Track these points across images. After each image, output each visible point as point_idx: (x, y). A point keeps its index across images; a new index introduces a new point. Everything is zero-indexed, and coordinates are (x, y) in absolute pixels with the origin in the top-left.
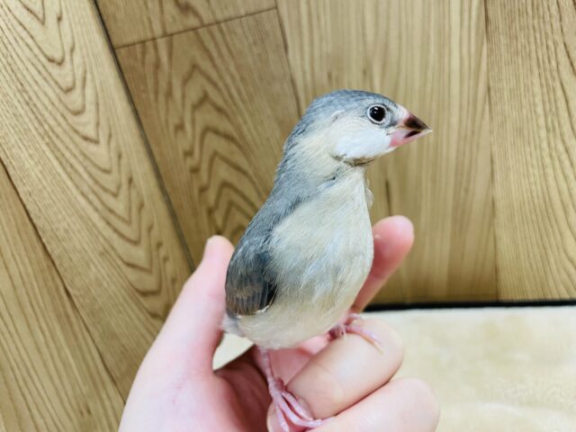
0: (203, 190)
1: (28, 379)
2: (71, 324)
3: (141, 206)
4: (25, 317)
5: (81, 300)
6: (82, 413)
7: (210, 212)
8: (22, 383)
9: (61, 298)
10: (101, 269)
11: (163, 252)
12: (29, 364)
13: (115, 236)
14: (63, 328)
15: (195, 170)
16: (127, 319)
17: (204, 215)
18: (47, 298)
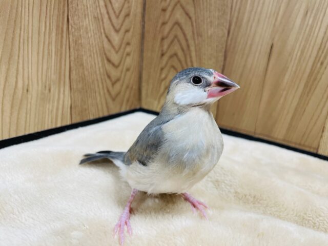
0: (164, 24)
1: (26, 41)
2: (62, 37)
3: (127, 15)
4: (41, 10)
5: (73, 30)
6: (45, 87)
7: (163, 39)
8: (22, 41)
9: (63, 18)
10: (91, 25)
11: (128, 49)
12: (30, 35)
13: (106, 16)
14: (57, 35)
15: (164, 10)
16: (93, 63)
17: (159, 40)
18: (56, 12)
